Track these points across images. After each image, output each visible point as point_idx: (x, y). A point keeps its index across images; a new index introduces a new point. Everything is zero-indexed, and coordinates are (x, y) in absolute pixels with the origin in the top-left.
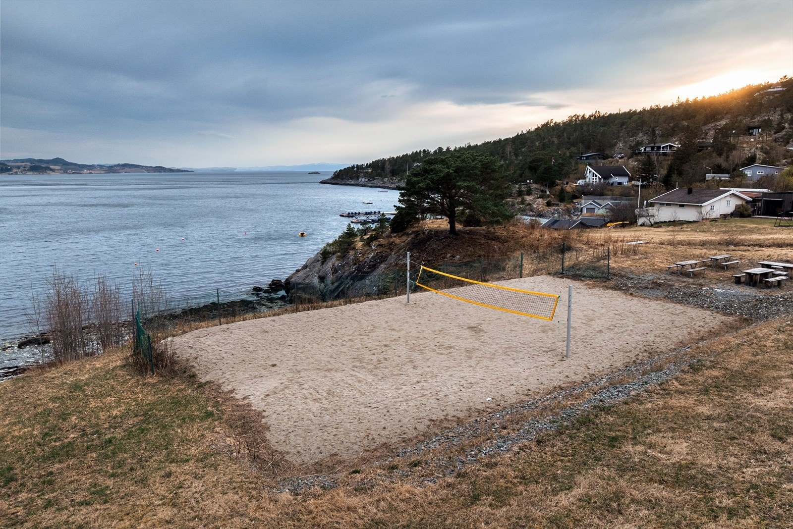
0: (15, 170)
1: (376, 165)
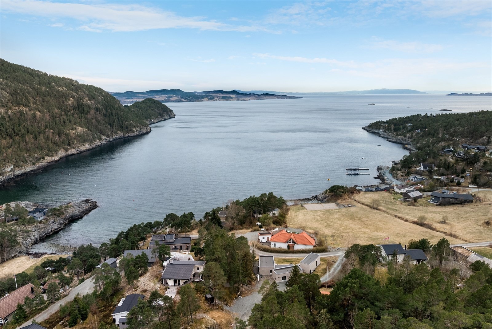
0: (215, 99)
1: (390, 122)
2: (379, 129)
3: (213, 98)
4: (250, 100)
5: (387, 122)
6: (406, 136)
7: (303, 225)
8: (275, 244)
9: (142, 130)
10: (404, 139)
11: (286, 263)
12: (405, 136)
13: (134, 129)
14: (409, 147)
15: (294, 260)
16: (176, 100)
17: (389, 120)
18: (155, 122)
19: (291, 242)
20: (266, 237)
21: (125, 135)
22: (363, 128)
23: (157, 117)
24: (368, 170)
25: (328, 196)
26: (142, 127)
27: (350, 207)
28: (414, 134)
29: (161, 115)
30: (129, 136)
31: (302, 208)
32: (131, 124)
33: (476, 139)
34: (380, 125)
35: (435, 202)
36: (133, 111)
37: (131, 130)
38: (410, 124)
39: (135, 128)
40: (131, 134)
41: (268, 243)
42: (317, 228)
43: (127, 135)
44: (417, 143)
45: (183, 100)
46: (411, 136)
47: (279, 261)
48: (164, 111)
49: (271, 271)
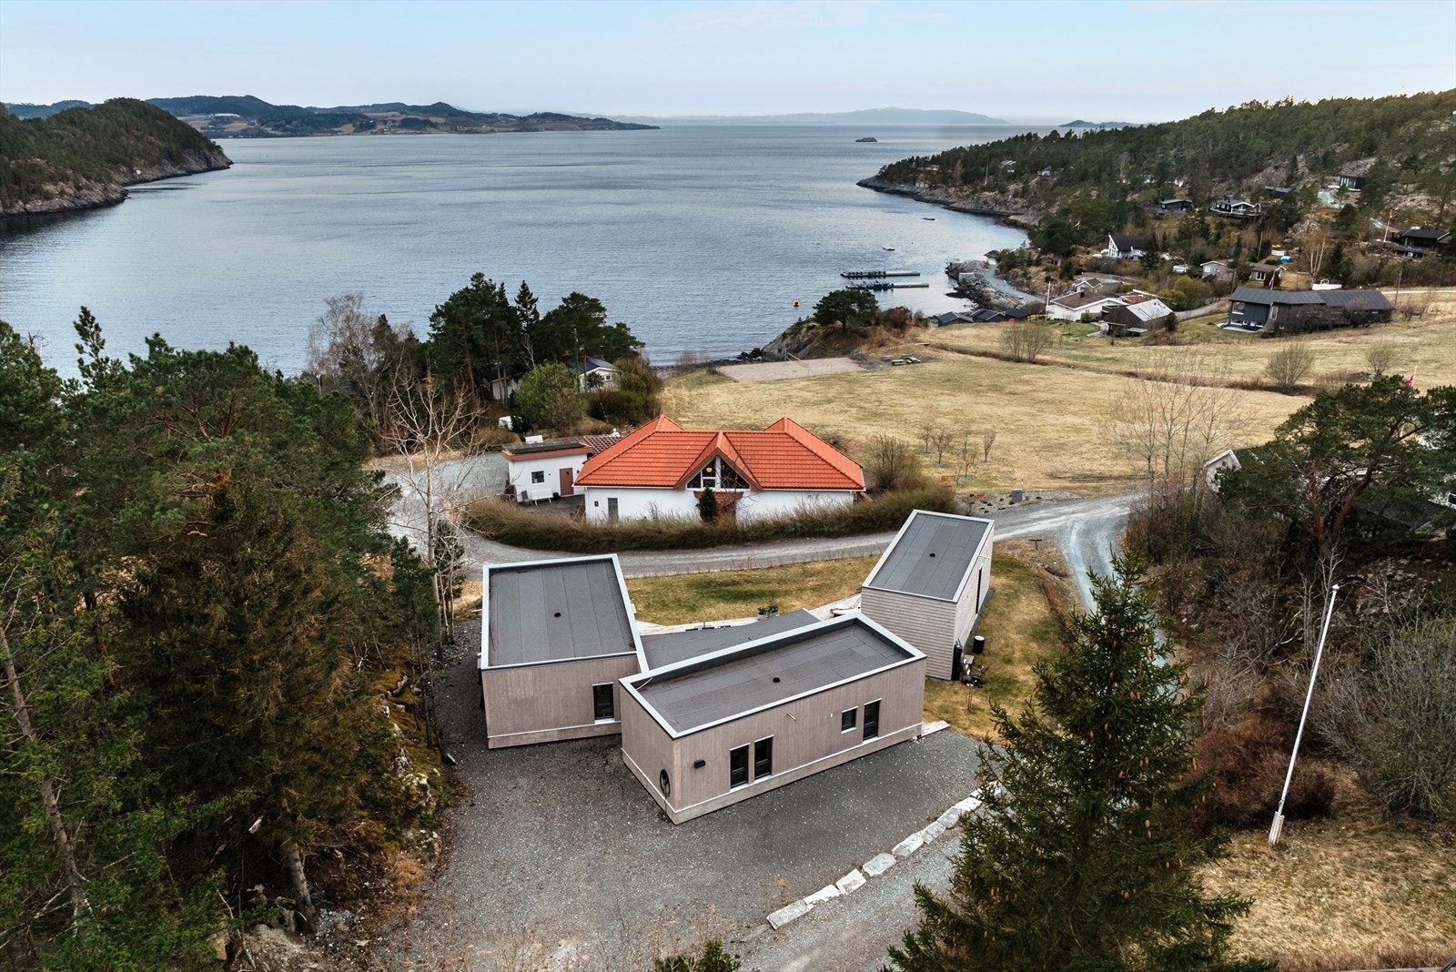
0: (380, 127)
1: (946, 160)
2: (914, 181)
3: (373, 126)
4: (492, 131)
5: (935, 160)
6: (1007, 190)
7: (748, 422)
8: (613, 503)
9: (85, 191)
10: (1002, 199)
11: (722, 607)
12: (1003, 191)
13: (49, 187)
14: (1022, 219)
15: (781, 581)
16: (244, 130)
17: (940, 153)
18: (147, 176)
19: (718, 479)
20: (551, 468)
21: (12, 206)
22: (860, 184)
23: (159, 162)
24: (919, 275)
25: (810, 341)
26: (84, 181)
27: (913, 362)
28: (1033, 182)
29: (175, 159)
30: (28, 213)
31: (715, 377)
32: (34, 169)
33: (1239, 179)
34: (914, 171)
35: (1248, 327)
36: (57, 135)
37: (34, 192)
38: (1010, 163)
39: (56, 184)
40: (37, 205)
41: (568, 499)
42: (823, 426)
43: (19, 206)
44: (1050, 204)
45: (269, 130)
46: (1023, 188)
47: (657, 602)
48: (184, 146)
49: (604, 699)
